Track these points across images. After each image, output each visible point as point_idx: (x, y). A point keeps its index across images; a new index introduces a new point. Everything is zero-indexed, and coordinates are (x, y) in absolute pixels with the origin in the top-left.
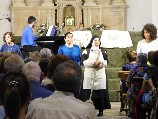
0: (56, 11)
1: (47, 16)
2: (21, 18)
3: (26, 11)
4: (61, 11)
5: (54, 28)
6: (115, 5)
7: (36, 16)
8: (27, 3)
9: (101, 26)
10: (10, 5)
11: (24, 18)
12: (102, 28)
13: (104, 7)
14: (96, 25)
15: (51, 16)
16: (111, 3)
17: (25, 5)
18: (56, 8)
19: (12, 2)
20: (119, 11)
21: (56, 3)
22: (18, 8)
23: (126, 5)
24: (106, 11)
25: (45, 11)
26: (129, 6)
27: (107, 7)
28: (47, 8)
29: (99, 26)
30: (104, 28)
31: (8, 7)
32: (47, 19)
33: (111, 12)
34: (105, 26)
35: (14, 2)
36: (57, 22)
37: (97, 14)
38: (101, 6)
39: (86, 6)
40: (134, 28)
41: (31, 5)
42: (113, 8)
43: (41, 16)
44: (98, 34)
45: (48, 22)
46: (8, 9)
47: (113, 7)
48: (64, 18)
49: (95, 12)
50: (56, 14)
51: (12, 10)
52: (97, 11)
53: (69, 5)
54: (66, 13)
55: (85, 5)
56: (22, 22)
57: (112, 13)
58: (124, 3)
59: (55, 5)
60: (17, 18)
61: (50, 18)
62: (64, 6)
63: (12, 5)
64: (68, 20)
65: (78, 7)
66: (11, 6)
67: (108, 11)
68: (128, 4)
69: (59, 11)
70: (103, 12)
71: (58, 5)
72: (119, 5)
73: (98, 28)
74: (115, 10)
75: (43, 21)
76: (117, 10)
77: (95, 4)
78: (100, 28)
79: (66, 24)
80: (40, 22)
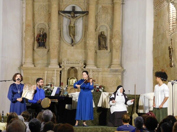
0: (61, 72)
1: (52, 76)
2: (30, 77)
3: (34, 72)
4: (65, 72)
5: (59, 89)
6: (113, 69)
7: (43, 76)
8: (35, 65)
9: (100, 87)
10: (20, 65)
11: (32, 77)
12: (101, 89)
13: (103, 70)
14: (96, 86)
15: (57, 76)
16: (109, 67)
17: (33, 66)
18: (61, 70)
19: (22, 63)
20: (116, 74)
21: (61, 65)
22: (27, 69)
23: (123, 69)
24: (105, 74)
25: (51, 72)
26: (125, 70)
27: (106, 70)
28: (53, 69)
29: (98, 87)
30: (102, 88)
31: (18, 68)
32: (52, 79)
33: (109, 74)
34: (104, 87)
35: (24, 63)
36: (62, 82)
37: (97, 76)
38: (101, 69)
39: (88, 69)
40: (129, 91)
41: (38, 66)
42: (111, 72)
43: (47, 76)
44: (97, 95)
45: (53, 82)
46: (18, 69)
47: (112, 70)
48: (68, 79)
49: (96, 74)
50: (61, 75)
51: (22, 70)
52: (97, 73)
53: (72, 68)
54: (69, 74)
55: (86, 68)
56: (30, 81)
57: (110, 76)
58: (121, 68)
59: (60, 67)
60: (26, 77)
61: (55, 78)
62: (68, 68)
63: (22, 65)
64: (71, 81)
65: (80, 69)
66: (21, 67)
67: (107, 74)
68: (125, 68)
69: (64, 72)
70: (102, 75)
71: (62, 67)
72: (117, 69)
73: (97, 88)
74: (113, 73)
75: (49, 81)
76: (115, 73)
77: (96, 67)
78: (99, 88)
79: (70, 84)
80: (47, 81)
